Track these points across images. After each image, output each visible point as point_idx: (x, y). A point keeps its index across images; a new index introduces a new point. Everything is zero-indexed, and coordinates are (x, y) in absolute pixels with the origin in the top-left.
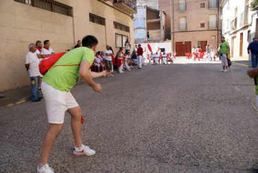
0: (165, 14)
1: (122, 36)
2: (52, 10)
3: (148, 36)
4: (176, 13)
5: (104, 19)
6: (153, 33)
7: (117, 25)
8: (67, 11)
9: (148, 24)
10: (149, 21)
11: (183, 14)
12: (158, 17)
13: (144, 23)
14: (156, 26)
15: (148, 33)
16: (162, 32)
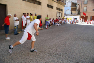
0: (79, 5)
1: (59, 13)
2: (34, 3)
3: (71, 13)
4: (83, 5)
5: (53, 7)
6: (73, 12)
7: (58, 9)
8: (40, 3)
9: (72, 8)
10: (72, 7)
11: (86, 5)
12: (76, 6)
13: (70, 8)
14: (75, 9)
15: (71, 12)
16: (77, 12)
